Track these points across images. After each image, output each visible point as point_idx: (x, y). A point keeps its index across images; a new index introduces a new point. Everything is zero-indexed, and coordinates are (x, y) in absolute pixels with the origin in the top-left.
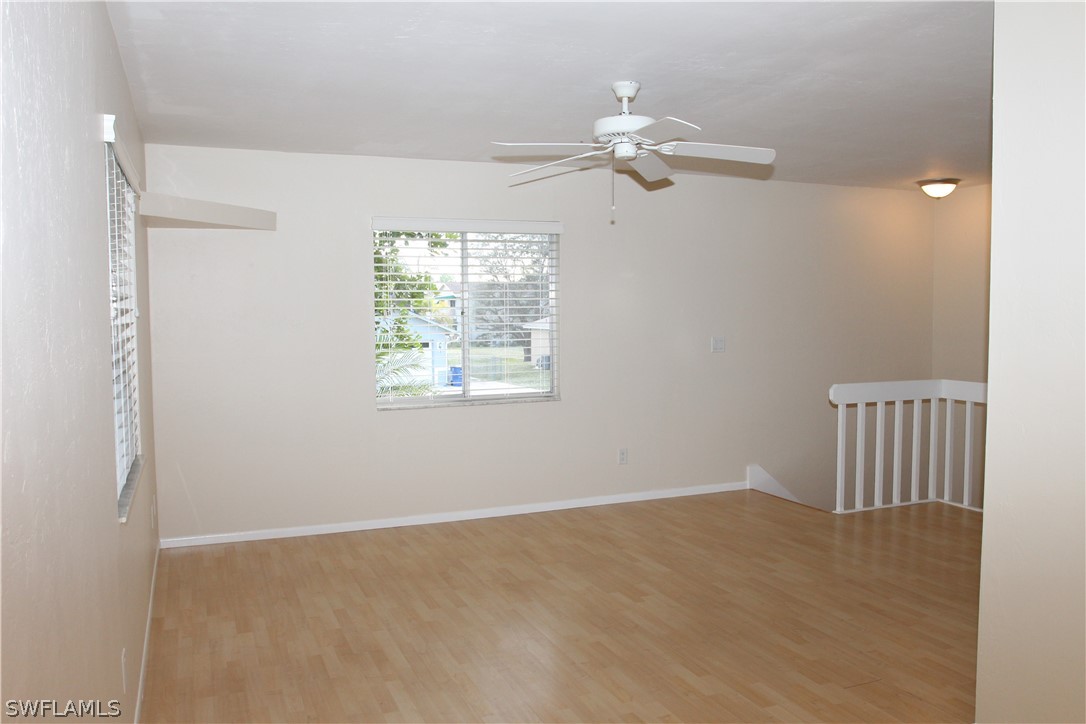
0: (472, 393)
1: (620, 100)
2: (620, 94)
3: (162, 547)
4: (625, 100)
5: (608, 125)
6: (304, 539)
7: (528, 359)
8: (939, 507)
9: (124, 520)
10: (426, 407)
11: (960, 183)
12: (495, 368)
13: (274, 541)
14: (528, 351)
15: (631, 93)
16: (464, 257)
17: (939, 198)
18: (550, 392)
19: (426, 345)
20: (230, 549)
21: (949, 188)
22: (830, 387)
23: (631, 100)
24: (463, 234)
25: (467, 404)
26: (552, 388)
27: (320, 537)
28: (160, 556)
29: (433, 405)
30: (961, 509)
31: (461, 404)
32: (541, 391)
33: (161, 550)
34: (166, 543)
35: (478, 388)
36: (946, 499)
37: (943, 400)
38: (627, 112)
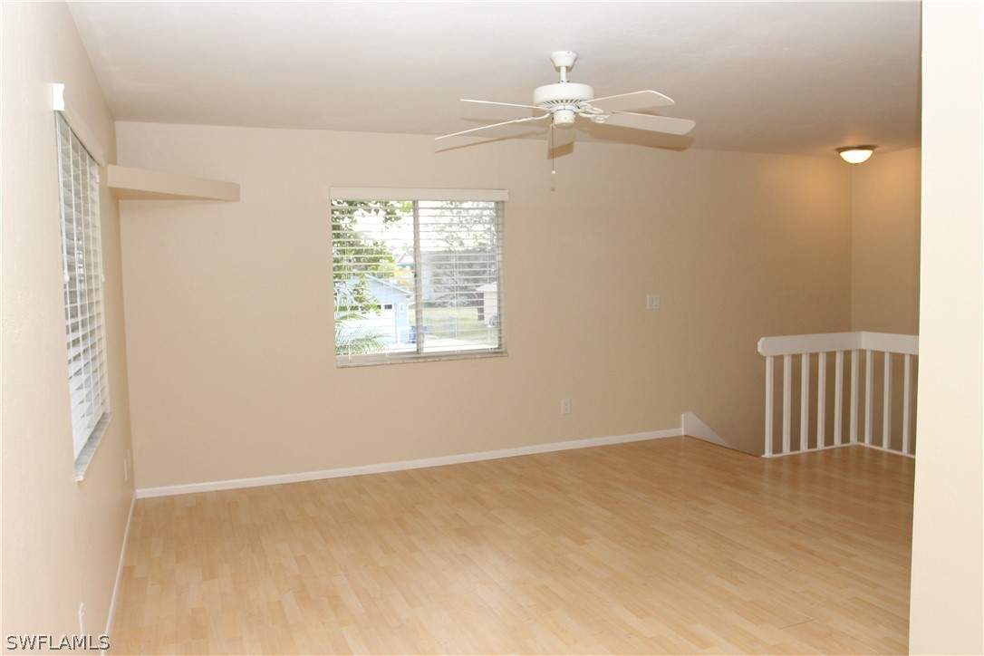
0: (425, 350)
1: (558, 69)
2: (557, 64)
3: (139, 497)
4: (563, 70)
5: (546, 93)
6: (271, 487)
7: (481, 318)
8: (860, 450)
9: (81, 478)
10: (383, 365)
11: (876, 150)
12: (451, 326)
13: (242, 490)
14: (481, 310)
15: (569, 63)
16: (416, 225)
17: (857, 164)
18: (499, 348)
19: (389, 307)
20: (201, 498)
21: (866, 154)
22: (758, 340)
23: (569, 69)
24: (415, 202)
25: (420, 360)
26: (500, 345)
27: (285, 486)
28: (135, 507)
29: (389, 362)
30: (881, 452)
31: (415, 361)
32: (489, 347)
33: (137, 500)
34: (142, 493)
35: (432, 345)
36: (867, 443)
37: (862, 353)
38: (565, 80)
